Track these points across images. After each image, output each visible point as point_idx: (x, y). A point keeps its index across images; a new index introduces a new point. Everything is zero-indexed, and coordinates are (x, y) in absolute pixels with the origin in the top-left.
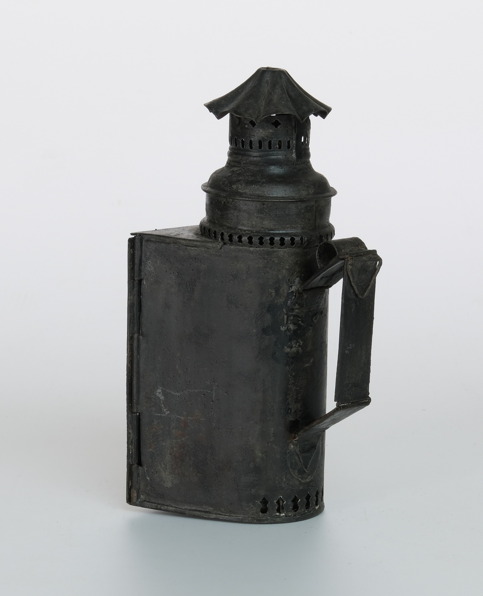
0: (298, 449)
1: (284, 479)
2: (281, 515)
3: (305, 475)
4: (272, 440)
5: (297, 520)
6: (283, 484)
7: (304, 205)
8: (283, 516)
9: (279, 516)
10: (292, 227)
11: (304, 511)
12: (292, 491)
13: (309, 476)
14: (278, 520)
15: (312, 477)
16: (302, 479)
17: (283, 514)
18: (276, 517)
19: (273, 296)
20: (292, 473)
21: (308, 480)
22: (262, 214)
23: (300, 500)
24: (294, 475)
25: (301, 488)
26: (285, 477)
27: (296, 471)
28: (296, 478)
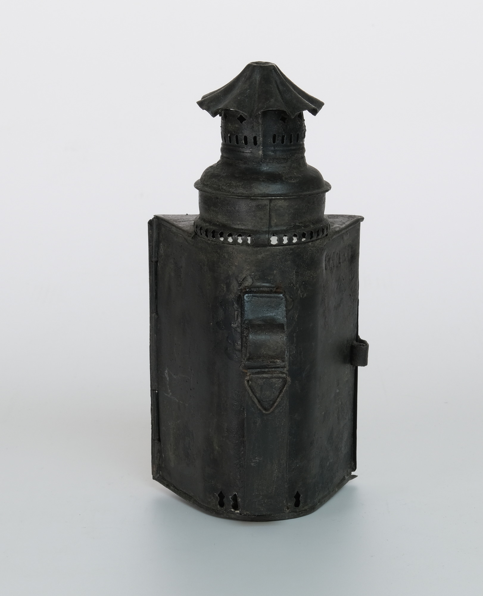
1: (239, 476)
2: (236, 512)
4: (226, 435)
6: (237, 481)
7: (254, 204)
10: (243, 224)
14: (233, 516)
18: (231, 512)
19: (225, 292)
22: (216, 208)
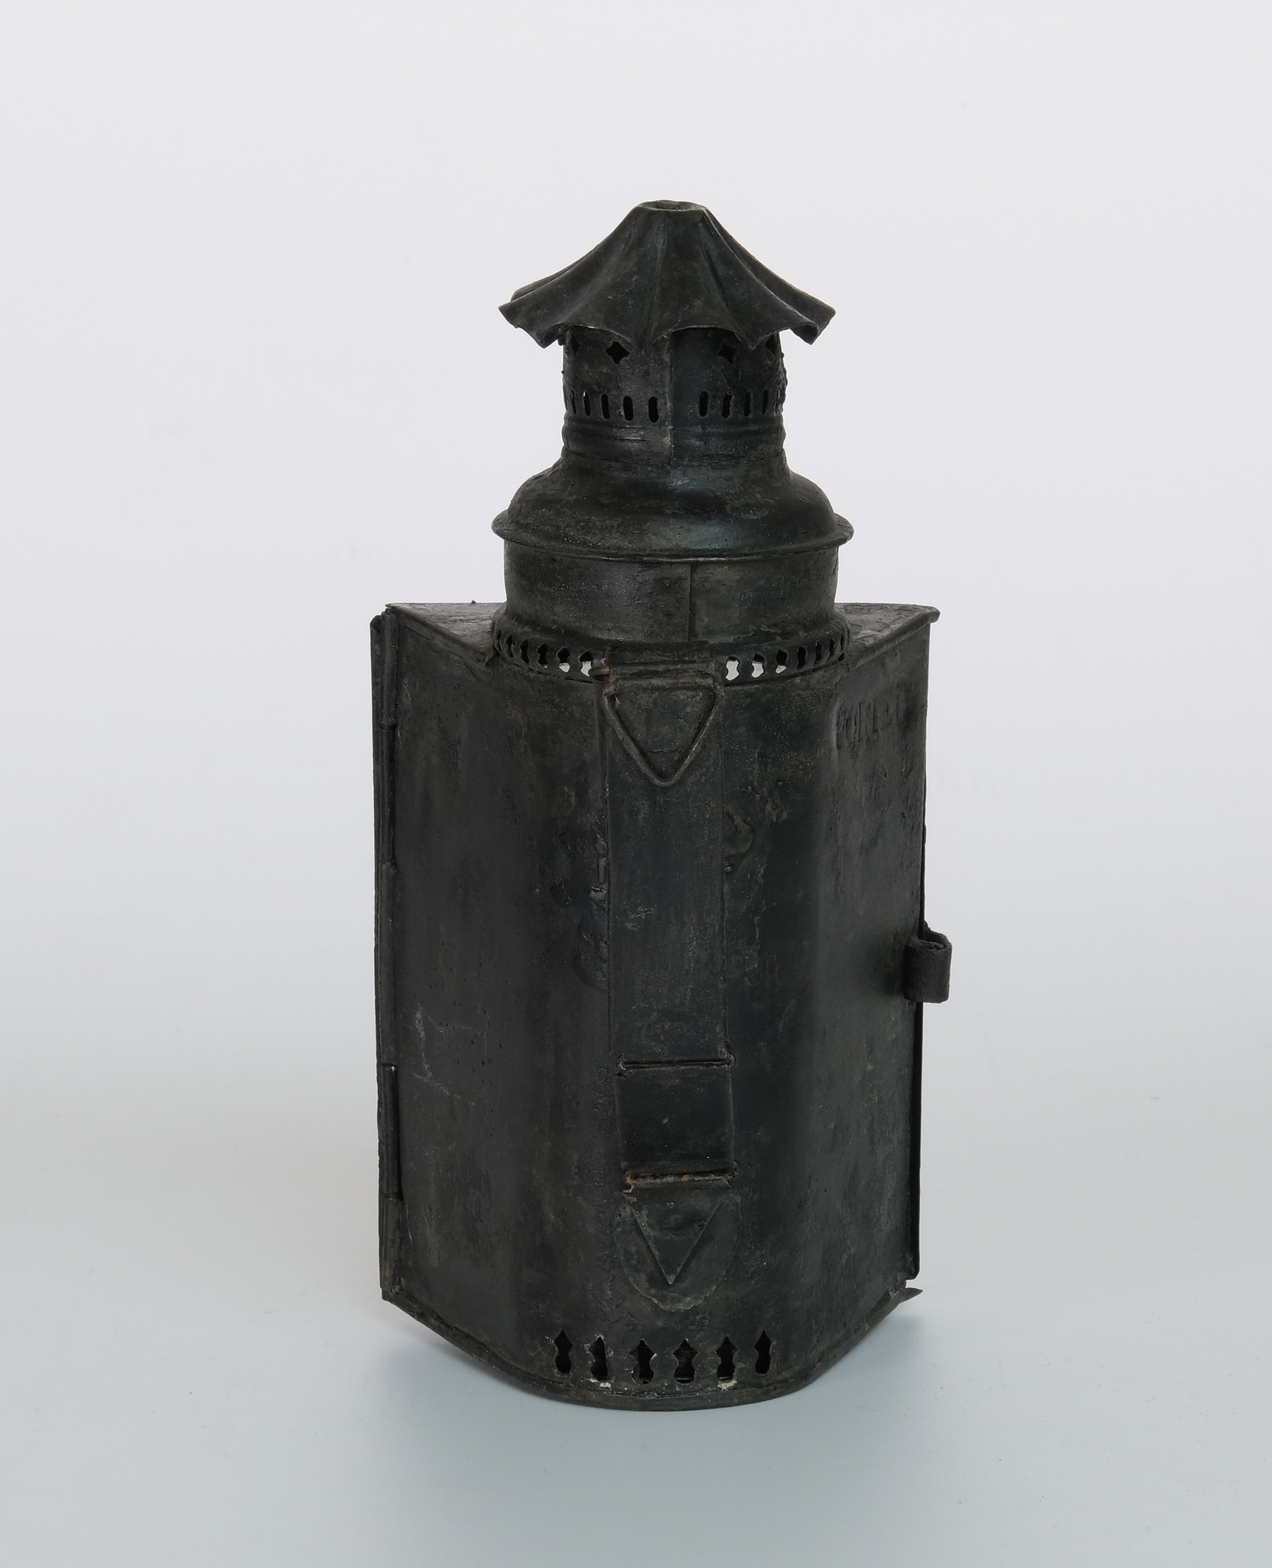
0: (646, 1219)
1: (609, 1292)
2: (602, 1385)
3: (673, 1292)
4: (575, 1183)
5: (645, 1407)
6: (604, 1303)
7: (649, 575)
8: (607, 1388)
9: (594, 1388)
11: (671, 1386)
12: (631, 1328)
13: (686, 1297)
14: (593, 1396)
15: (700, 1302)
16: (663, 1299)
17: (608, 1385)
18: (589, 1387)
19: (573, 806)
20: (630, 1279)
21: (682, 1307)
22: (550, 587)
23: (655, 1355)
24: (638, 1285)
25: (660, 1324)
26: (611, 1286)
27: (643, 1276)
28: (641, 1295)
